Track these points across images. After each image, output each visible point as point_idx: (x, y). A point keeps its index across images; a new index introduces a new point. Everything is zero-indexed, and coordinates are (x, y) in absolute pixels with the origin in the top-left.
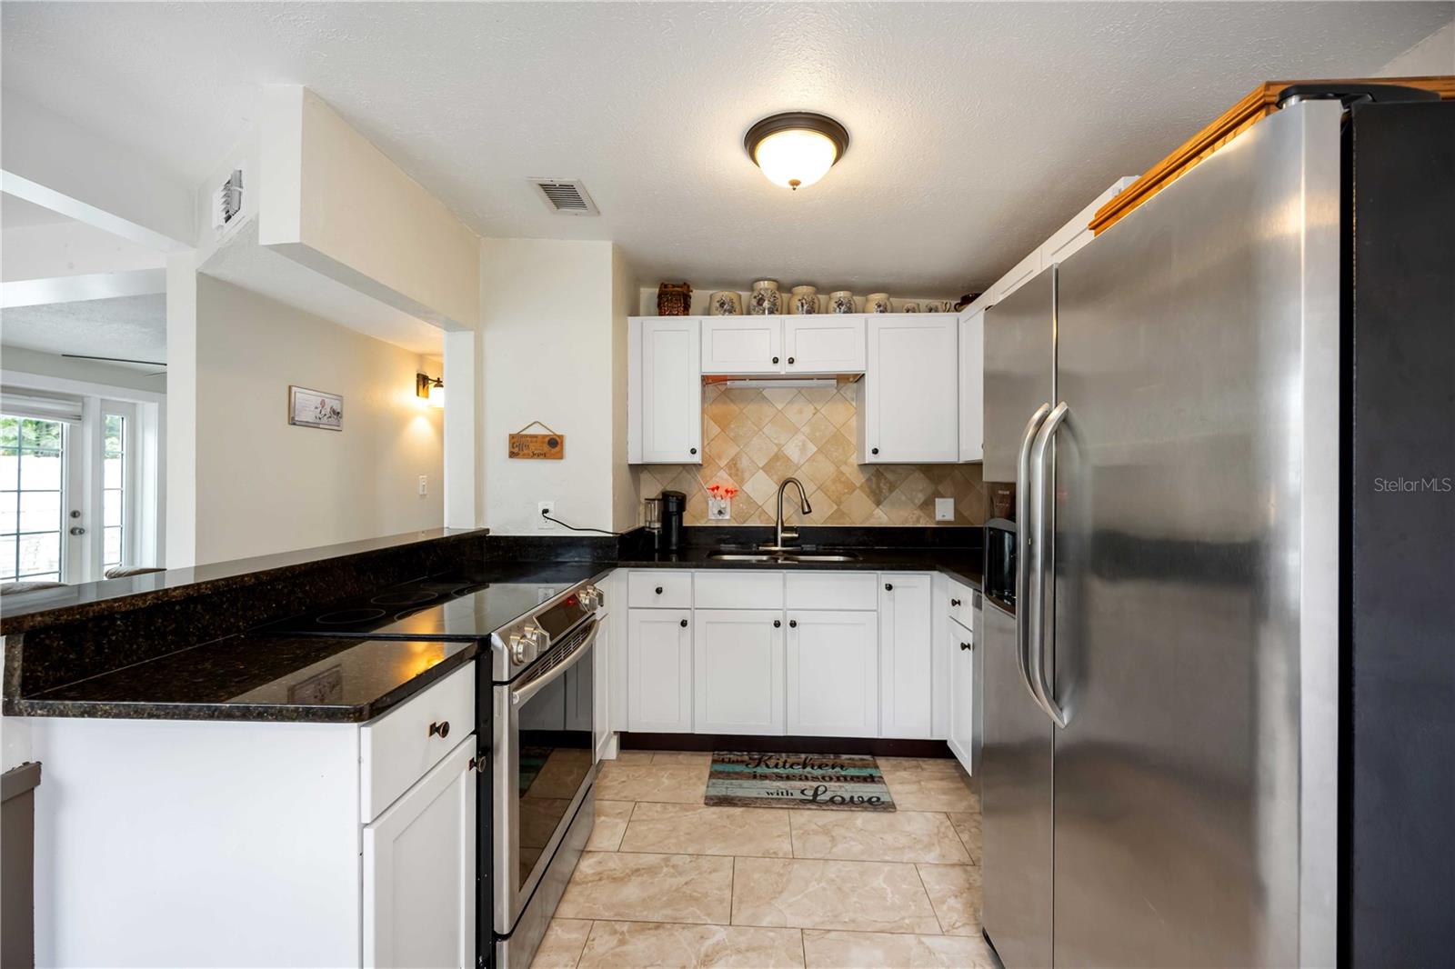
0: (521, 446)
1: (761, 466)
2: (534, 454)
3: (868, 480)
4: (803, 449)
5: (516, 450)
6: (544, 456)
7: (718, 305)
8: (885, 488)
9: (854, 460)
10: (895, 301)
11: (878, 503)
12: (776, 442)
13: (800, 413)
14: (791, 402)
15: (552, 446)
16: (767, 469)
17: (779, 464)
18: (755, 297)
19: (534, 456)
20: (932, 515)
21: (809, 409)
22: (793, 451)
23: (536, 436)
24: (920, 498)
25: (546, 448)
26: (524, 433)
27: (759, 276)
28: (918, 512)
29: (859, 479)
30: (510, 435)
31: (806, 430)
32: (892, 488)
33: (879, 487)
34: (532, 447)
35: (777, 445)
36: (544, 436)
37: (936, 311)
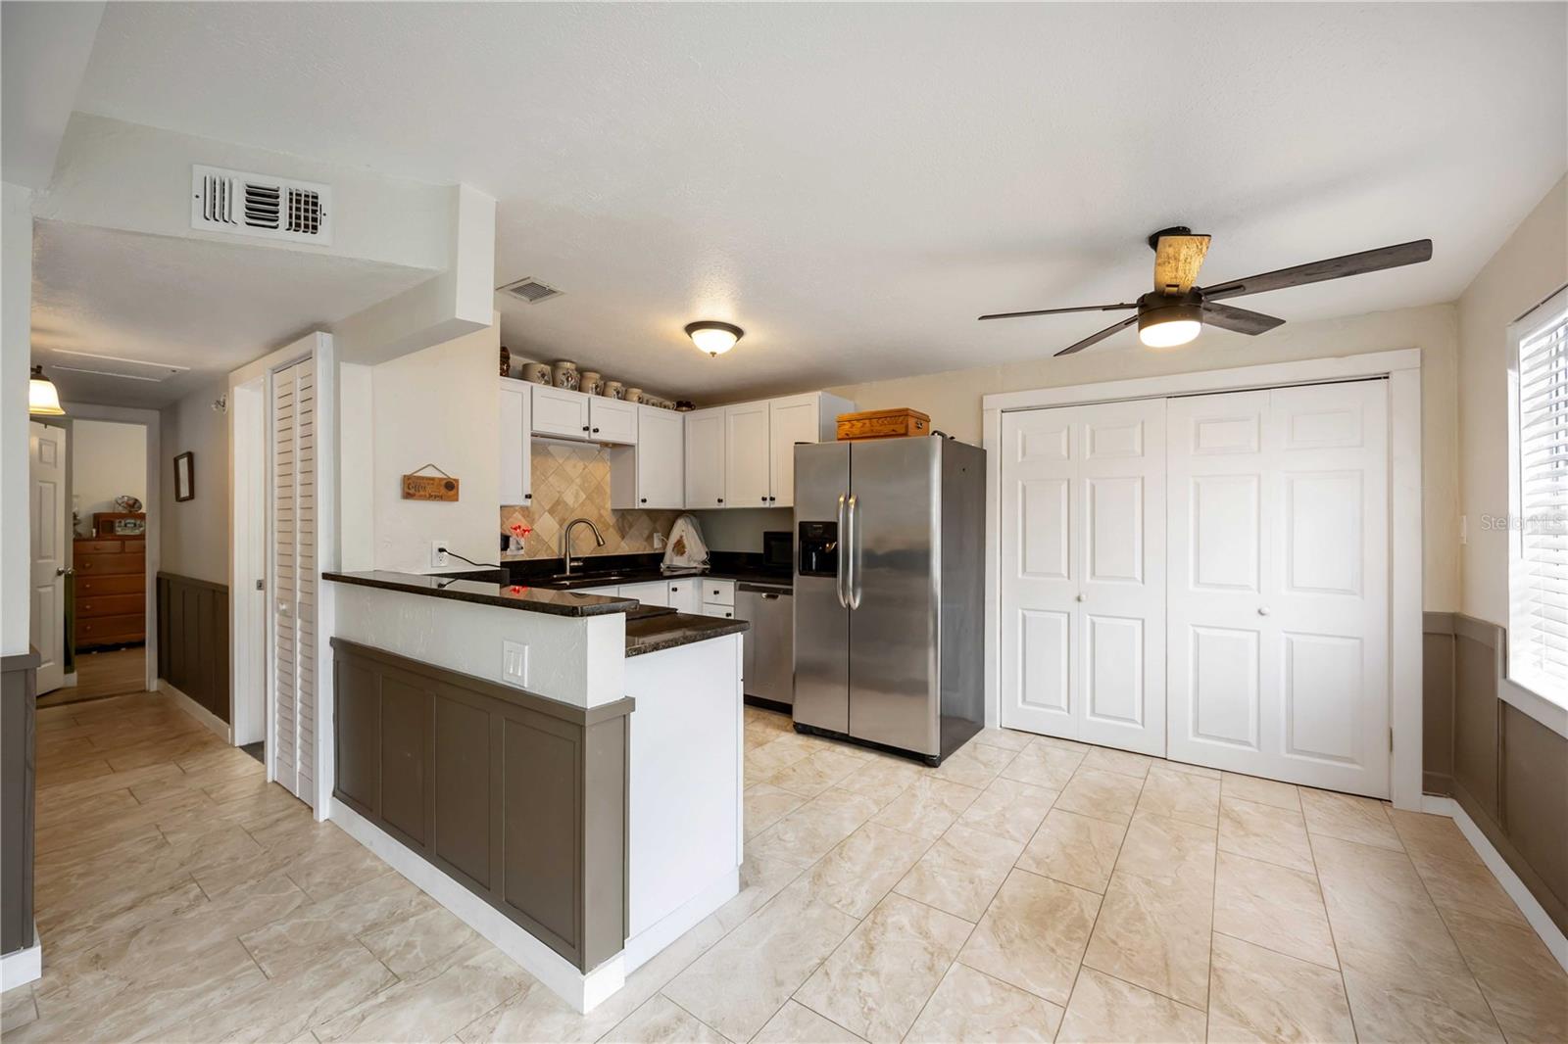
0: (414, 488)
1: (547, 508)
2: (431, 496)
3: (618, 520)
4: (577, 496)
5: (412, 491)
6: (440, 498)
7: (539, 375)
8: (626, 526)
9: (609, 506)
10: (646, 396)
11: (623, 537)
12: (558, 489)
13: (574, 468)
14: (568, 458)
15: (448, 489)
16: (551, 511)
17: (559, 507)
18: (564, 374)
19: (431, 497)
20: (652, 545)
21: (580, 465)
22: (569, 498)
23: (433, 479)
24: (646, 533)
25: (443, 491)
26: (418, 474)
27: (567, 358)
28: (645, 543)
29: (611, 520)
30: (405, 476)
31: (578, 481)
32: (631, 527)
33: (623, 526)
34: (429, 490)
35: (559, 492)
36: (441, 479)
37: (669, 409)
